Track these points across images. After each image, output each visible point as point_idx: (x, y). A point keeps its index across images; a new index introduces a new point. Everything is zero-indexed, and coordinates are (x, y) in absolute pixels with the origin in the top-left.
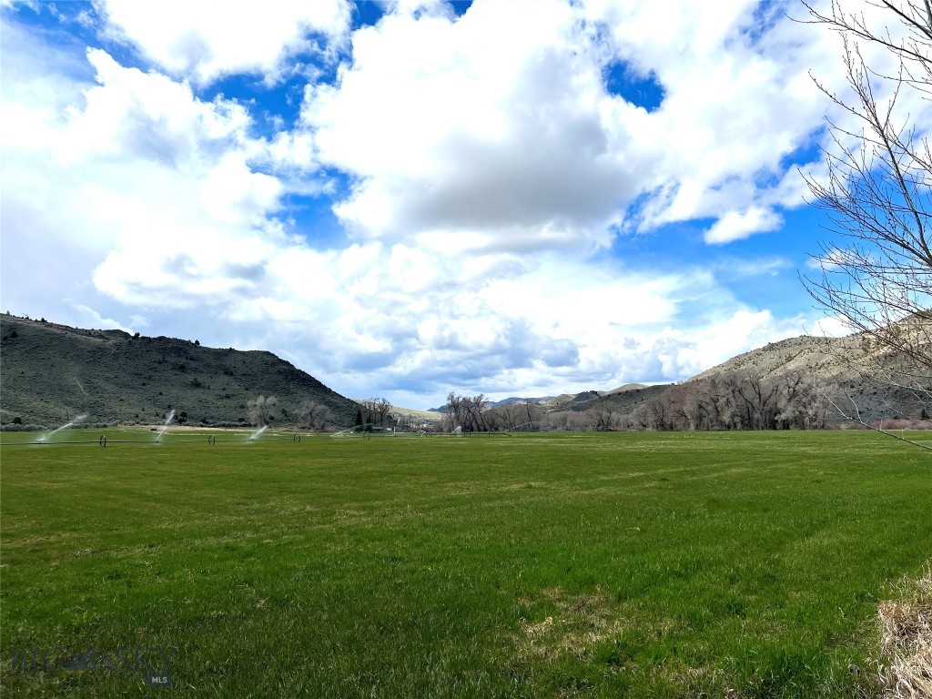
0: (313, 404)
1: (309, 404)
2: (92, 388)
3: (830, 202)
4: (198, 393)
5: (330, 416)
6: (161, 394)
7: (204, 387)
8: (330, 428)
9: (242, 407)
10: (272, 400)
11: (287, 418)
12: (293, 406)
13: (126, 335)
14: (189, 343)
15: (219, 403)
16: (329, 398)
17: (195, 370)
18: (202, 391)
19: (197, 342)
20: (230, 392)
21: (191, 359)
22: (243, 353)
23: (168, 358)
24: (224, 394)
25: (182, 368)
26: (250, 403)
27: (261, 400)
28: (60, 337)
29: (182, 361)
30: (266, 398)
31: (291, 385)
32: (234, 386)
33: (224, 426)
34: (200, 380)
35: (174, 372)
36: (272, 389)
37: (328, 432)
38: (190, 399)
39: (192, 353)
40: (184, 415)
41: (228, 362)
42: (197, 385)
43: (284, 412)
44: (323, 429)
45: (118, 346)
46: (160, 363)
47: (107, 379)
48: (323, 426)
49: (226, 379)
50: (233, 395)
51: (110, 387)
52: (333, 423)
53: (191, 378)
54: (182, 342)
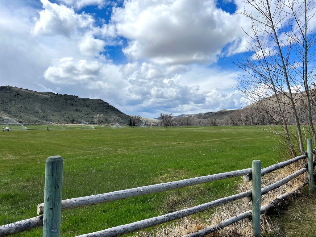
0: (115, 117)
1: (114, 117)
2: (44, 112)
4: (78, 113)
5: (121, 120)
6: (66, 113)
9: (92, 118)
10: (102, 115)
11: (107, 121)
12: (109, 117)
13: (54, 94)
14: (74, 96)
15: (85, 116)
16: (121, 114)
17: (77, 105)
18: (79, 112)
19: (77, 96)
20: (88, 112)
21: (75, 102)
22: (92, 100)
23: (68, 101)
24: (86, 113)
25: (72, 105)
26: (95, 116)
27: (98, 115)
28: (33, 95)
29: (72, 102)
30: (100, 114)
31: (108, 110)
32: (90, 111)
34: (78, 109)
35: (70, 106)
36: (102, 112)
38: (75, 115)
39: (76, 100)
40: (73, 120)
41: (87, 103)
42: (77, 110)
43: (106, 119)
45: (51, 97)
46: (65, 103)
47: (48, 109)
49: (87, 108)
50: (89, 114)
51: (49, 111)
52: (122, 123)
53: (75, 108)
54: (72, 96)
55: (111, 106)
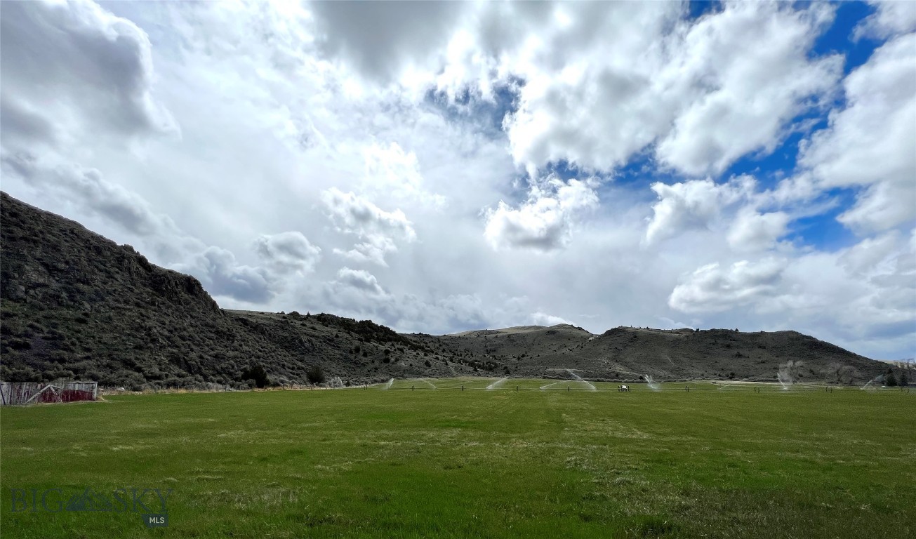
2: (675, 361)
4: (742, 361)
5: (857, 373)
6: (716, 362)
7: (745, 357)
8: (858, 383)
9: (775, 368)
10: (799, 363)
11: (814, 376)
12: (820, 367)
13: (692, 331)
14: (731, 331)
15: (757, 367)
17: (737, 347)
18: (743, 359)
19: (737, 330)
20: (764, 359)
21: (734, 340)
22: (772, 334)
23: (718, 341)
24: (760, 360)
25: (728, 346)
28: (657, 336)
29: (728, 342)
30: (794, 362)
31: (816, 353)
32: (766, 355)
34: (741, 352)
35: (723, 349)
36: (796, 356)
37: (856, 385)
38: (736, 365)
39: (734, 336)
40: (733, 374)
41: (760, 341)
42: (739, 356)
43: (811, 371)
44: (851, 383)
45: (687, 337)
46: (714, 344)
47: (684, 356)
48: (851, 381)
49: (760, 351)
50: (767, 361)
51: (685, 360)
52: (860, 379)
53: (735, 352)
54: (727, 331)
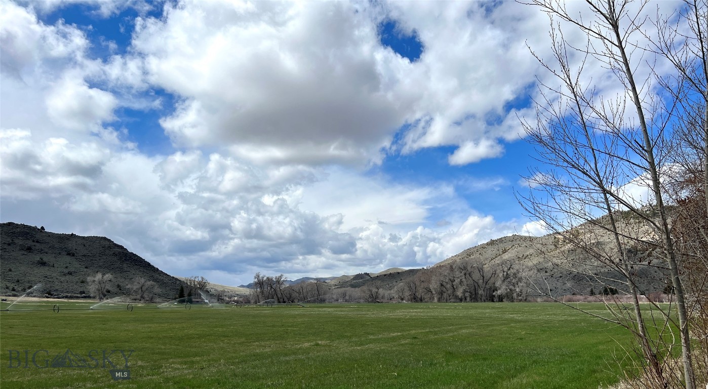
0: (143, 280)
1: (139, 281)
3: (535, 138)
4: (44, 270)
5: (157, 290)
6: (10, 270)
7: (49, 265)
8: (158, 300)
9: (83, 282)
10: (108, 276)
11: (120, 291)
12: (126, 282)
14: (35, 229)
15: (63, 279)
16: (156, 276)
17: (41, 251)
18: (47, 268)
19: (42, 228)
20: (72, 269)
21: (37, 242)
22: (84, 238)
23: (16, 241)
24: (66, 271)
25: (29, 249)
26: (89, 279)
27: (99, 276)
29: (30, 243)
30: (104, 275)
31: (125, 265)
32: (75, 265)
33: (66, 297)
34: (45, 259)
35: (23, 252)
36: (108, 268)
37: (155, 303)
38: (36, 275)
39: (38, 236)
41: (71, 245)
42: (43, 263)
43: (119, 286)
44: (151, 300)
46: (9, 245)
48: (152, 299)
49: (68, 259)
50: (75, 272)
52: (160, 296)
53: (37, 258)
54: (30, 227)
55: (132, 253)
